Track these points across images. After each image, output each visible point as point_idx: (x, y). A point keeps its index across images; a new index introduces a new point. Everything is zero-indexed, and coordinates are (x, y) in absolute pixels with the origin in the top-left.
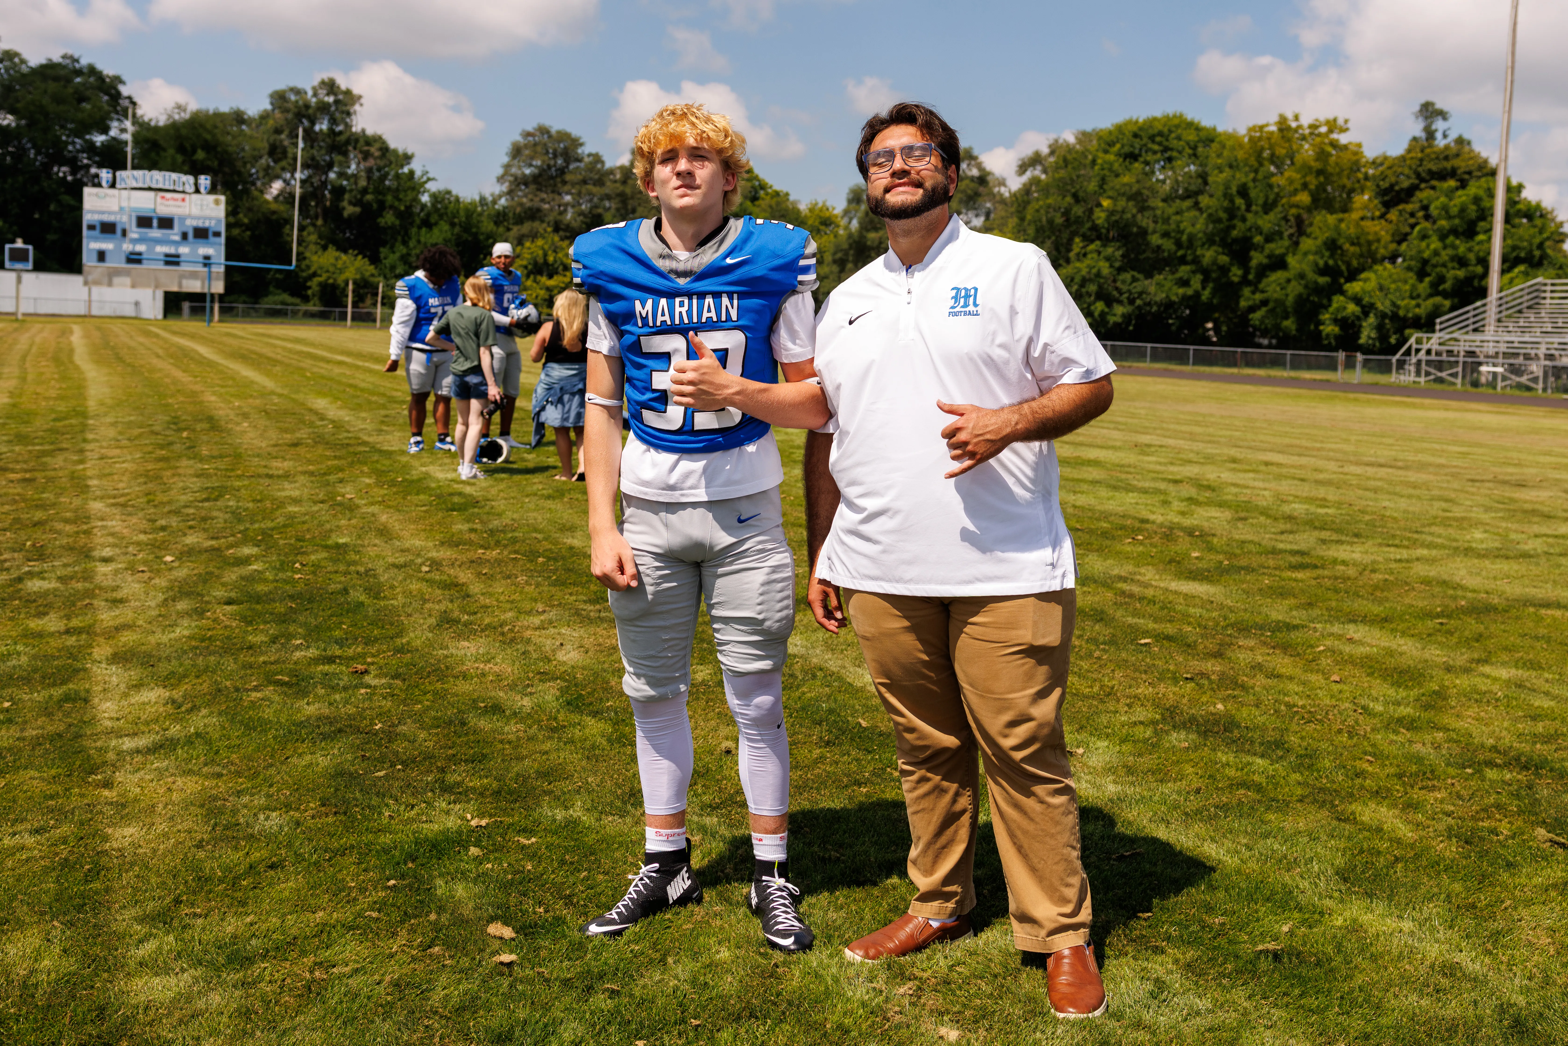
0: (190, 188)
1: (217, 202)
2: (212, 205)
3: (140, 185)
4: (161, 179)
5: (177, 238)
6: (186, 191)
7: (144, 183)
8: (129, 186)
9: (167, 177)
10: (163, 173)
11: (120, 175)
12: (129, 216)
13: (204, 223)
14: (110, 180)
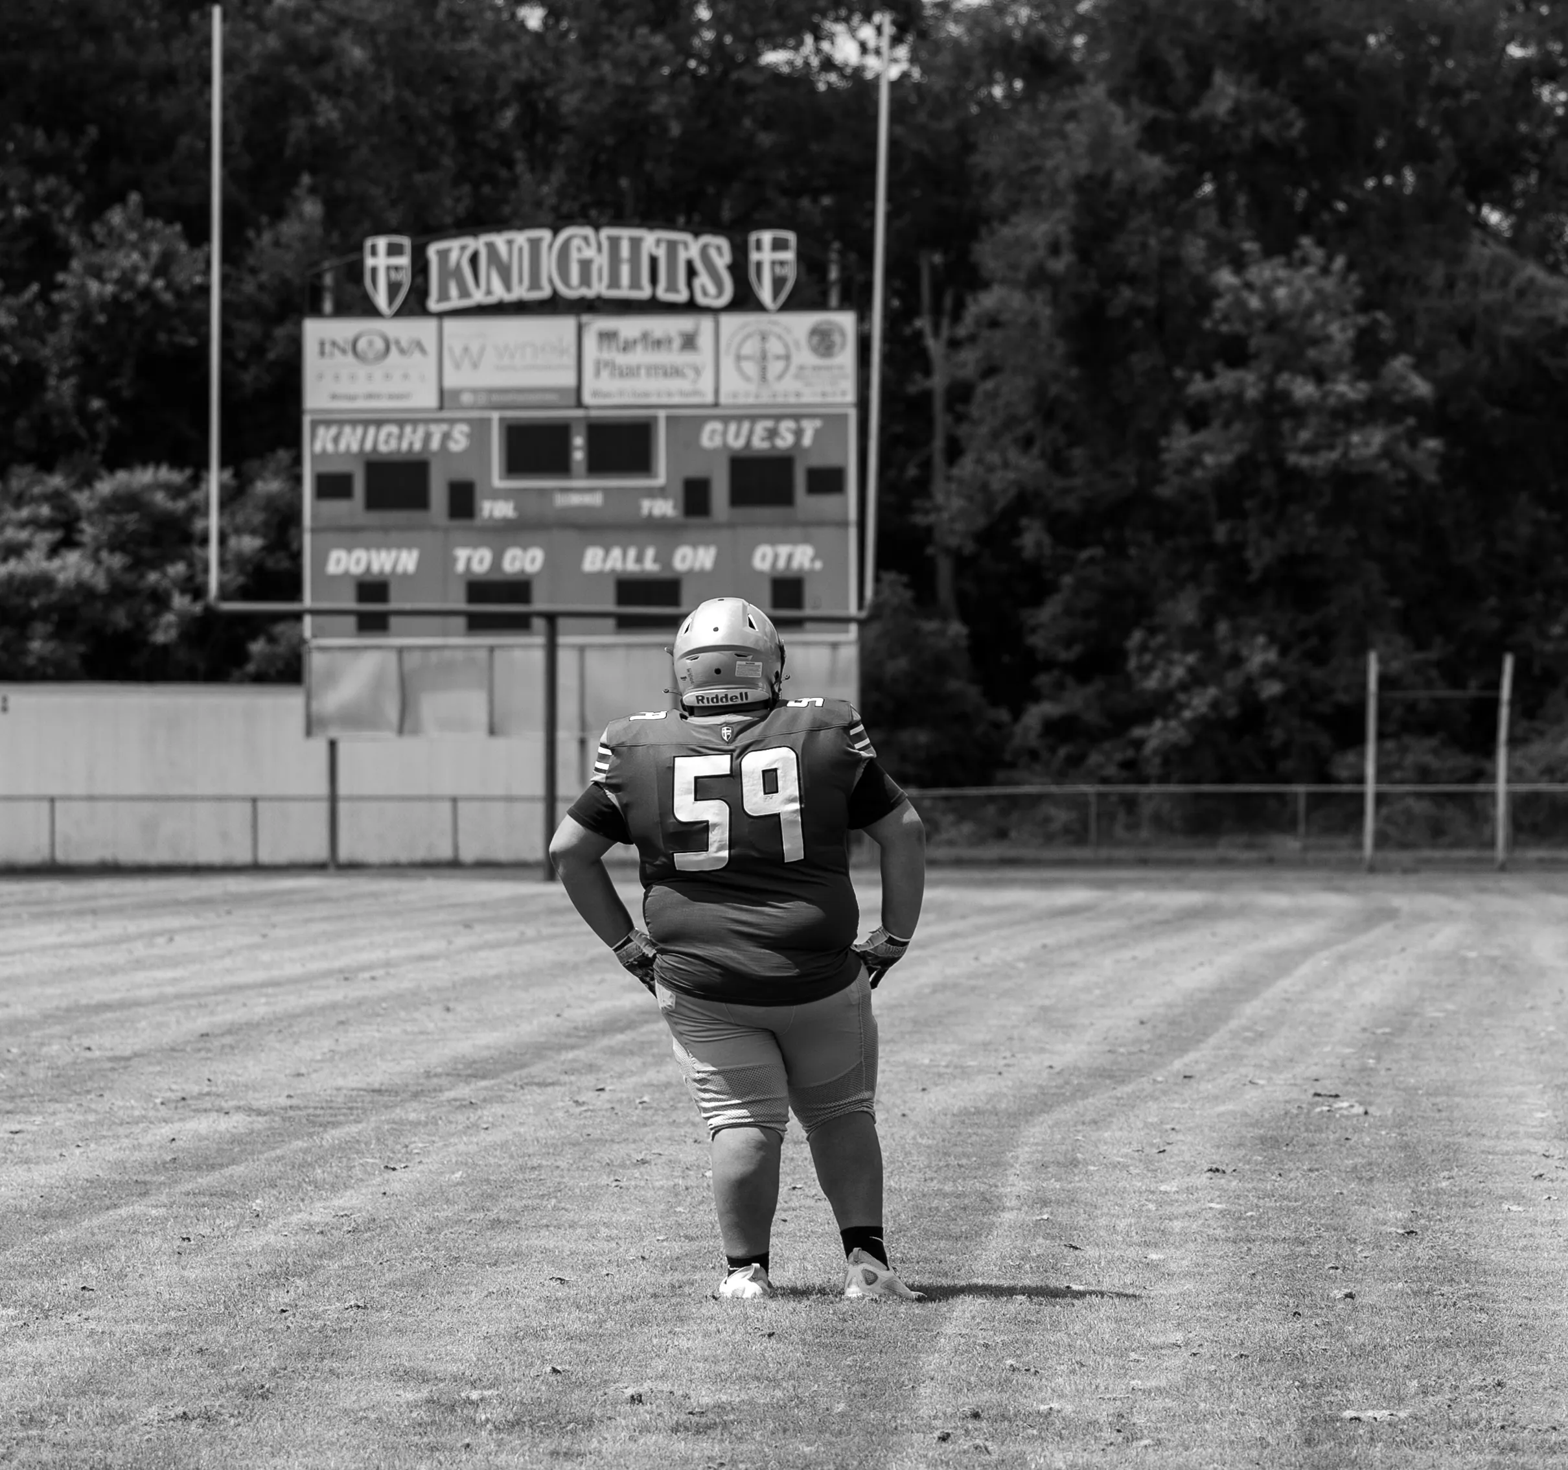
0: (714, 290)
1: (823, 341)
2: (805, 357)
3: (521, 292)
4: (601, 261)
5: (664, 508)
6: (701, 300)
7: (535, 284)
8: (478, 297)
9: (625, 251)
10: (606, 232)
11: (443, 255)
12: (479, 428)
13: (772, 434)
14: (405, 278)
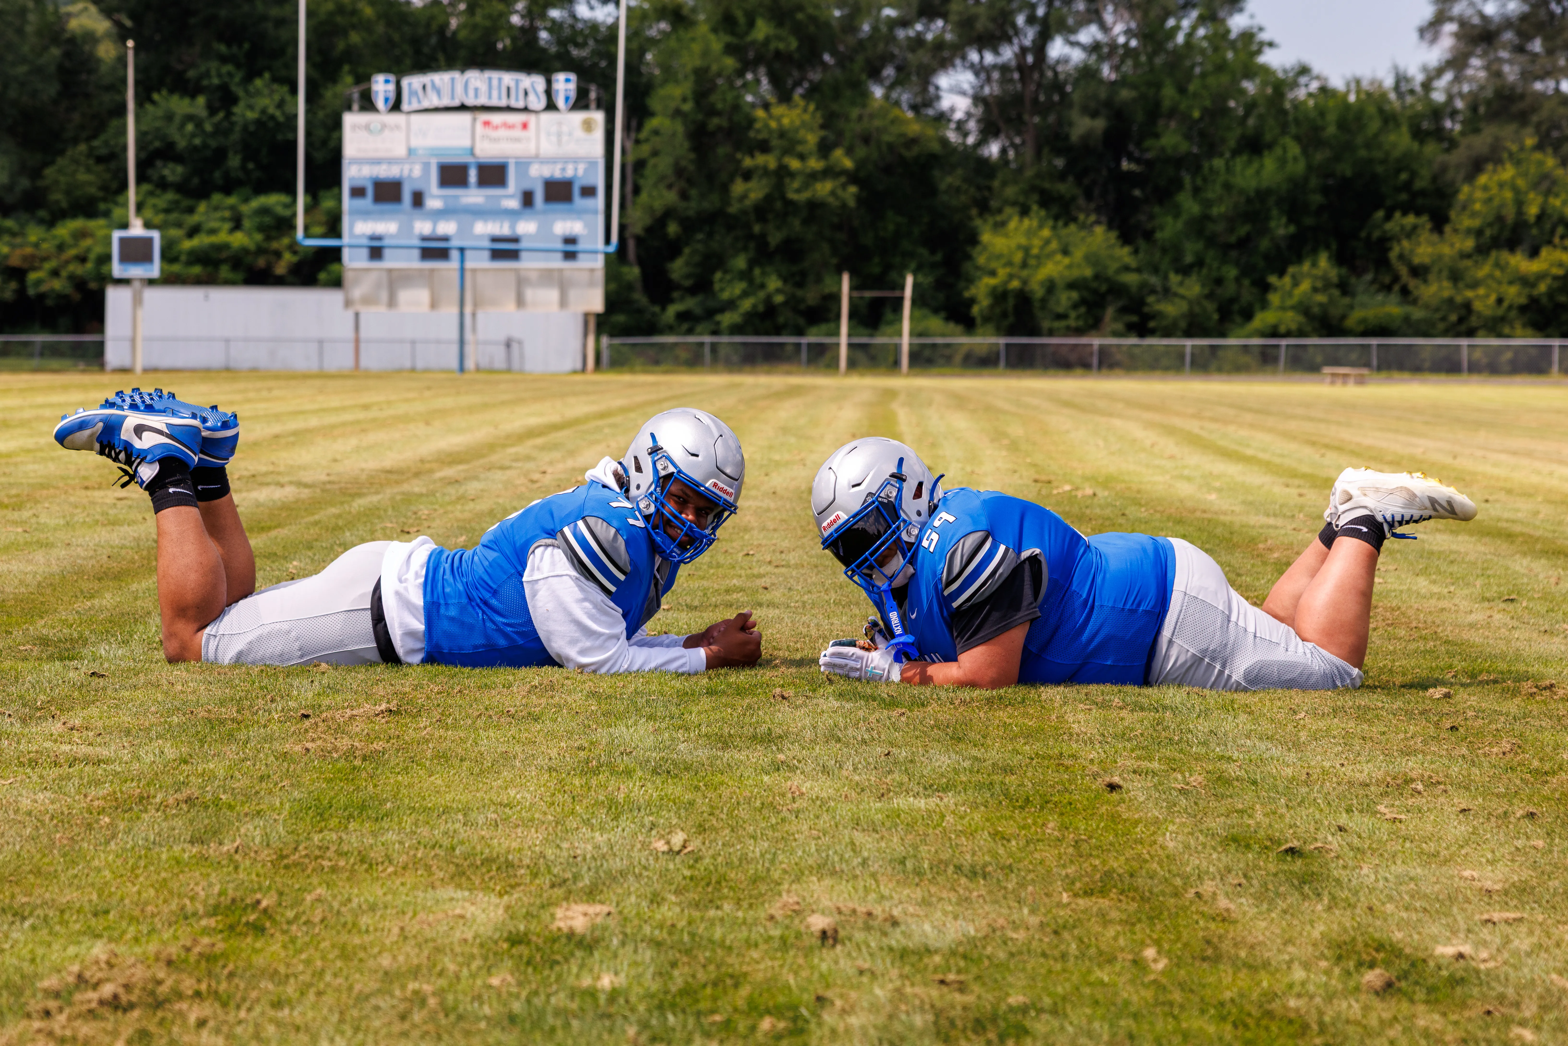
0: (537, 102)
1: (588, 126)
2: (579, 133)
3: (446, 102)
4: (483, 88)
5: (514, 204)
6: (531, 106)
7: (453, 98)
8: (426, 104)
9: (495, 83)
10: (487, 74)
11: (410, 84)
12: (426, 166)
13: (563, 170)
14: (392, 96)
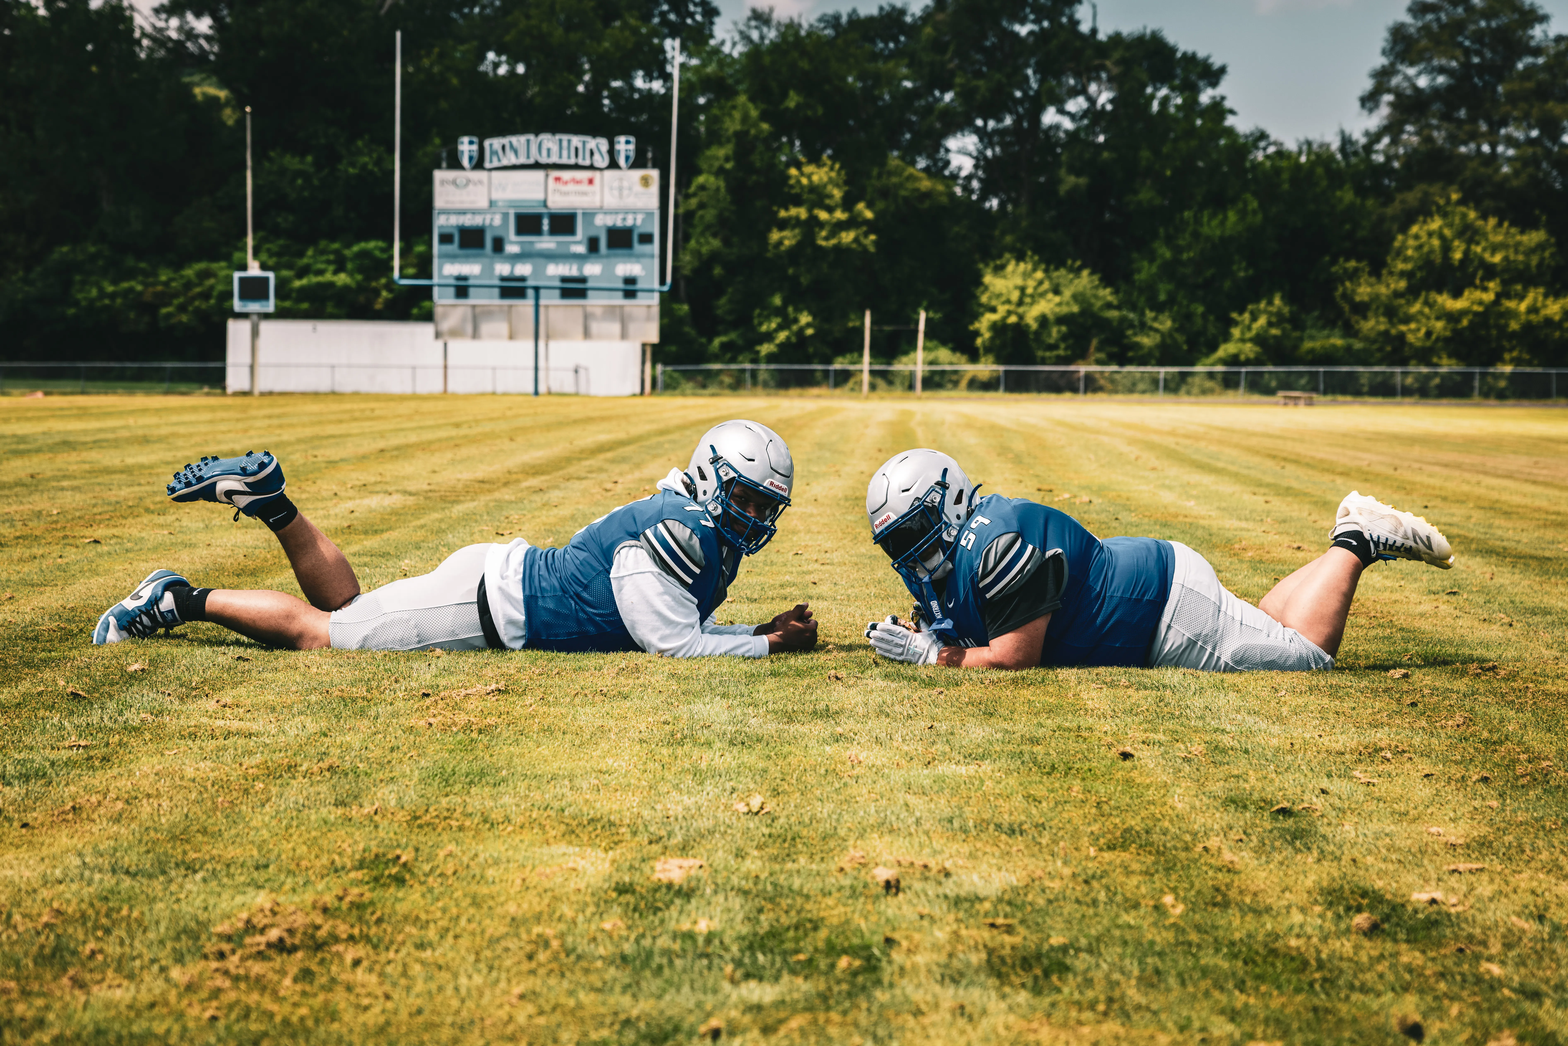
0: (601, 161)
1: (645, 181)
2: (638, 188)
3: (522, 160)
4: (555, 148)
5: (581, 249)
6: (596, 165)
7: (528, 157)
8: (505, 162)
10: (558, 137)
11: (491, 145)
12: (505, 216)
13: (624, 219)
14: (475, 155)
